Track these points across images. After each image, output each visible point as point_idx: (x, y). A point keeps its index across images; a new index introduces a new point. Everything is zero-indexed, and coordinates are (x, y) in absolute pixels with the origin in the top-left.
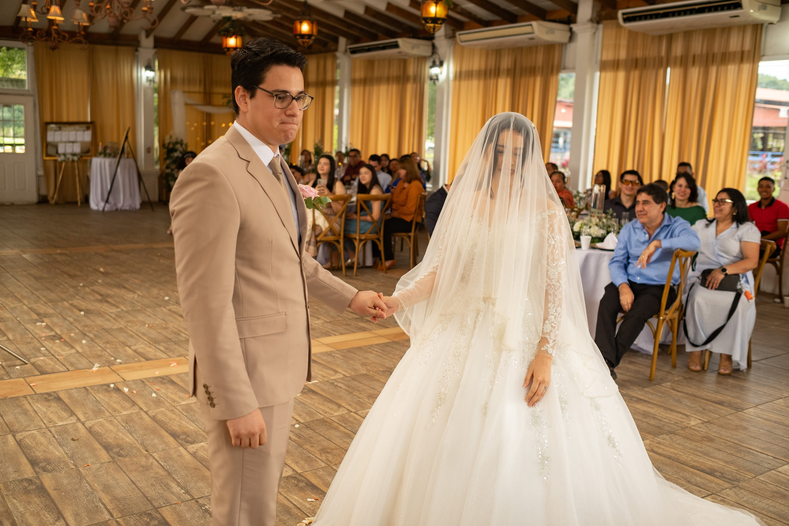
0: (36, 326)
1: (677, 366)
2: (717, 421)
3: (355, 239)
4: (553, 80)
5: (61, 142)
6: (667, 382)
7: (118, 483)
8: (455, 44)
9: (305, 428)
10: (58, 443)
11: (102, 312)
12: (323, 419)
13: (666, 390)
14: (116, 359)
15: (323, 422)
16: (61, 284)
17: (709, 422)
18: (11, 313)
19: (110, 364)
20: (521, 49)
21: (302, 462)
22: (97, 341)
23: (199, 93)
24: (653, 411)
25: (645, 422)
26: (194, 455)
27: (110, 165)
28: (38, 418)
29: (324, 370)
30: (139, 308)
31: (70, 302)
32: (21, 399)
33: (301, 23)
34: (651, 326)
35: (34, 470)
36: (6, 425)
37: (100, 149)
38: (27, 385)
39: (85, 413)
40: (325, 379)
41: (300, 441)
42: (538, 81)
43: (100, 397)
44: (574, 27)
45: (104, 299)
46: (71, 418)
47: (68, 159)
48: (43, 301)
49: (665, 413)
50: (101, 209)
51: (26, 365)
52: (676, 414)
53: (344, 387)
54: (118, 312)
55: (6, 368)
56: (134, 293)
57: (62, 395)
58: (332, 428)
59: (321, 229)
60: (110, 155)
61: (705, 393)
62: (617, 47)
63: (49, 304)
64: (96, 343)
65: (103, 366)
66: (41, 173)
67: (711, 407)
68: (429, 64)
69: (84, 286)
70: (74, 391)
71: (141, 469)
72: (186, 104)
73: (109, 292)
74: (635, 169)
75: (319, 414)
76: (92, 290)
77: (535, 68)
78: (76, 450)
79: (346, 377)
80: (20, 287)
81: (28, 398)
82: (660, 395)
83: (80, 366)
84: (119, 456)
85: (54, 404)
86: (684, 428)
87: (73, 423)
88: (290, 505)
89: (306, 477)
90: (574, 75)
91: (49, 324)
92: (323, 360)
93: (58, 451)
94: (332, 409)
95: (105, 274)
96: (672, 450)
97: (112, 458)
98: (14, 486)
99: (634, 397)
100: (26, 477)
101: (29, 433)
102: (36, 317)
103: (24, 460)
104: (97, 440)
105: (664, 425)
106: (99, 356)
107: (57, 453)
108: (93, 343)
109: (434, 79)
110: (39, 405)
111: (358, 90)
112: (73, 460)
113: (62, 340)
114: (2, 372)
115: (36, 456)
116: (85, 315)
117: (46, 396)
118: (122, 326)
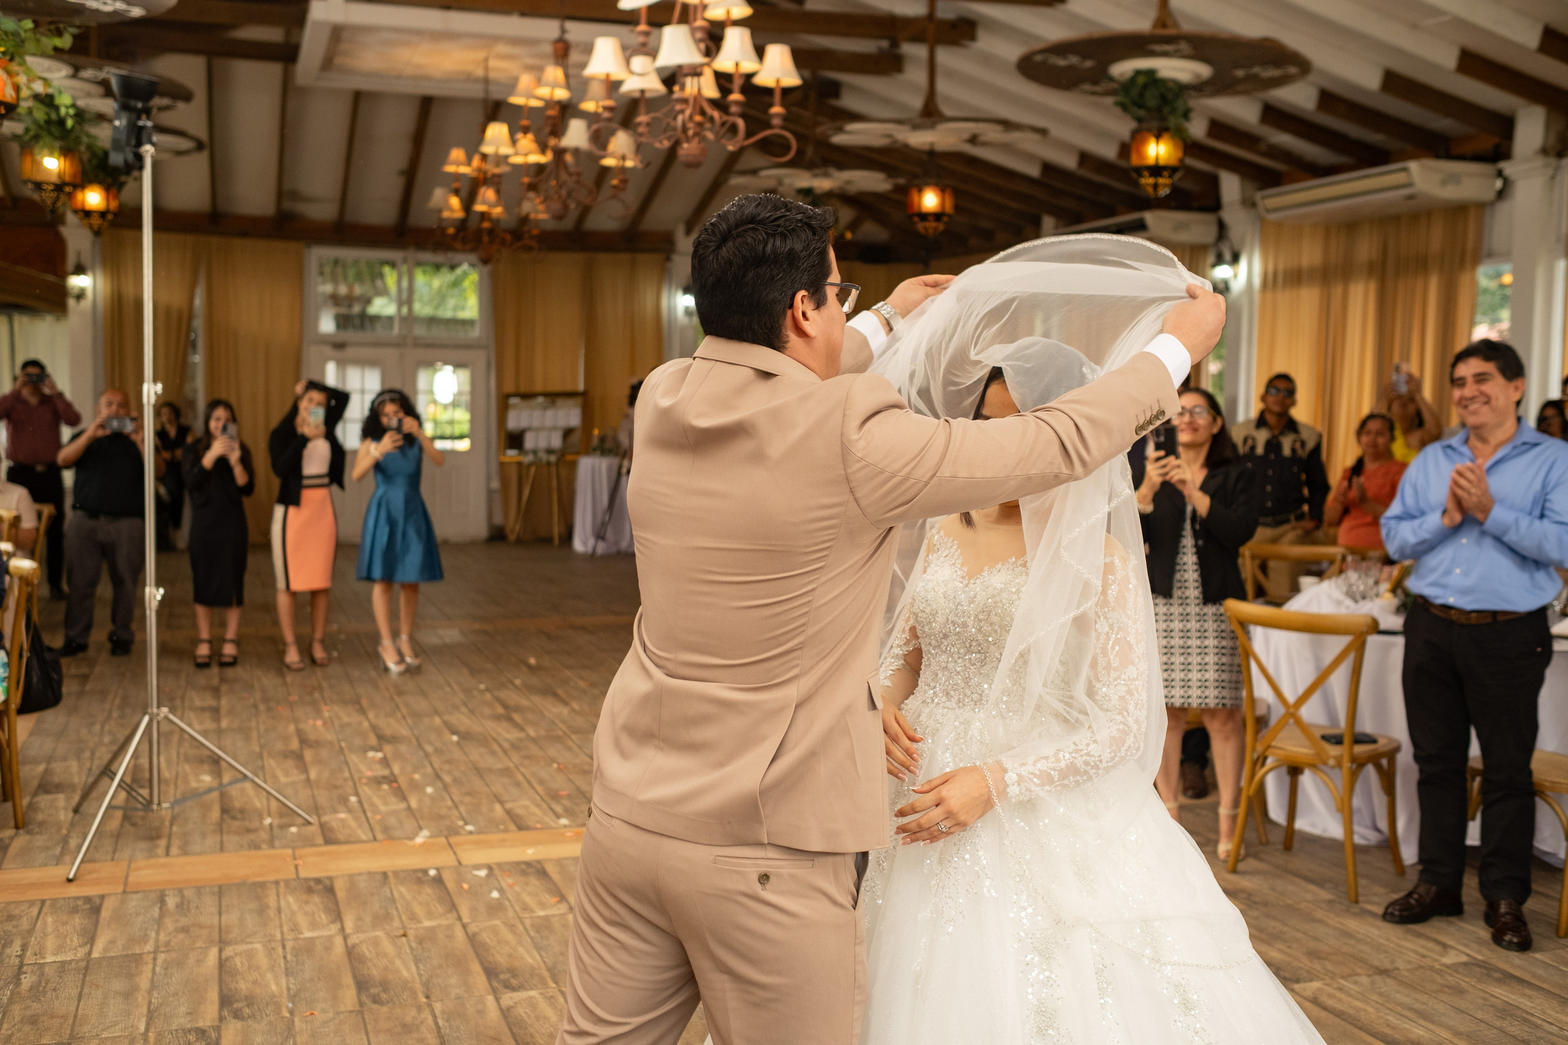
0: (365, 758)
4: (1464, 279)
5: (529, 429)
8: (1256, 217)
10: (287, 969)
11: (489, 738)
14: (466, 823)
18: (337, 734)
19: (452, 832)
20: (1395, 218)
22: (453, 789)
25: (1494, 1027)
26: (506, 1013)
27: (609, 469)
28: (278, 923)
30: (560, 733)
31: (446, 717)
32: (268, 886)
33: (920, 191)
35: (220, 1013)
36: (218, 930)
37: (595, 442)
38: (293, 861)
39: (360, 919)
42: (1434, 283)
43: (400, 892)
44: (1508, 168)
45: (507, 714)
46: (332, 926)
47: (541, 460)
48: (402, 713)
50: (590, 549)
51: (310, 829)
54: (520, 739)
55: (276, 830)
56: (565, 703)
57: (340, 887)
63: (409, 720)
64: (449, 794)
65: (436, 836)
68: (1211, 259)
69: (487, 689)
70: (363, 878)
71: (399, 1029)
73: (524, 702)
76: (496, 698)
77: (1426, 257)
81: (282, 884)
83: (398, 833)
84: (375, 1002)
85: (317, 899)
87: (331, 937)
90: (1510, 266)
91: (389, 756)
93: (277, 984)
95: (534, 669)
97: (361, 1004)
98: (172, 1040)
100: (201, 1024)
101: (250, 946)
102: (373, 740)
103: (213, 995)
104: (353, 969)
106: (441, 817)
108: (444, 794)
110: (291, 899)
112: (293, 1003)
113: (395, 785)
114: (264, 835)
115: (236, 989)
116: (458, 743)
117: (312, 883)
118: (511, 765)
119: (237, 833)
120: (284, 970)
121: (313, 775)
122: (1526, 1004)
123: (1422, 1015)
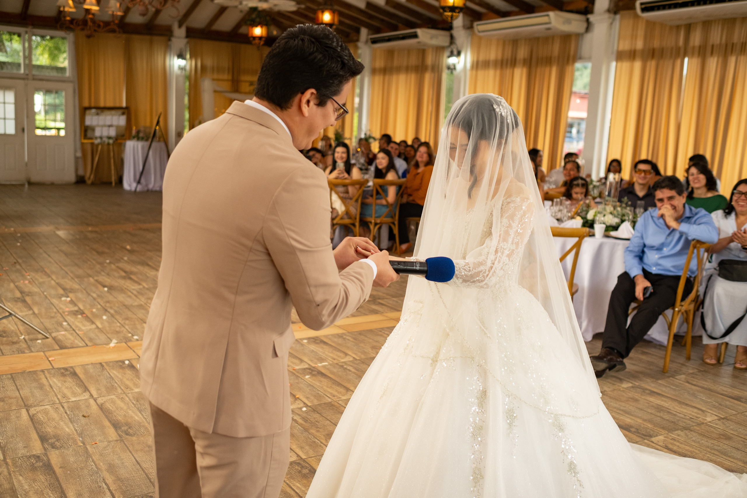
0: (61, 301)
1: (692, 357)
2: (734, 418)
3: (371, 222)
4: (569, 69)
5: (98, 126)
6: (681, 374)
7: (123, 463)
8: (473, 34)
9: (312, 412)
10: (69, 419)
11: (124, 289)
12: (330, 402)
13: (680, 383)
14: (133, 335)
15: (330, 405)
16: (89, 260)
17: (726, 419)
18: (39, 288)
19: (127, 340)
20: (537, 39)
21: (307, 448)
22: (117, 317)
23: (227, 80)
24: (667, 404)
25: (658, 416)
27: (143, 148)
28: (53, 392)
29: (335, 352)
31: (96, 278)
32: (38, 373)
33: (323, 12)
34: (666, 318)
35: (43, 446)
36: (21, 399)
37: (134, 132)
38: (46, 359)
39: (98, 389)
40: (335, 362)
41: (307, 425)
42: (554, 71)
43: (114, 374)
44: (591, 17)
45: (128, 276)
46: (84, 394)
47: (104, 142)
48: (70, 276)
49: (679, 408)
50: (133, 189)
51: (47, 340)
52: (691, 409)
53: (353, 370)
54: (140, 289)
55: (28, 341)
57: (78, 371)
58: (339, 412)
59: (337, 212)
60: (142, 139)
61: (721, 387)
62: (634, 37)
63: (76, 280)
64: (116, 319)
65: (120, 343)
66: (79, 154)
67: (728, 403)
68: (447, 53)
69: (110, 263)
70: (90, 366)
71: (147, 449)
72: (215, 91)
73: (134, 269)
74: (650, 158)
75: (327, 398)
76: (118, 267)
77: (551, 58)
78: (86, 427)
79: (356, 359)
80: (50, 262)
81: (46, 372)
82: (674, 387)
83: (98, 342)
84: (127, 434)
85: (69, 379)
86: (700, 424)
87: (86, 399)
88: (292, 493)
89: (310, 463)
90: (589, 65)
91: (74, 299)
92: (334, 342)
93: (68, 428)
94: (339, 393)
95: (131, 252)
96: (687, 448)
97: (120, 436)
98: (22, 463)
99: (647, 389)
100: (35, 453)
101: (43, 407)
102: (61, 291)
103: (34, 436)
104: (107, 417)
105: (678, 420)
106: (118, 332)
107: (67, 430)
108: (113, 319)
109: (451, 69)
110: (55, 380)
111: (378, 79)
112: (82, 439)
113: (84, 315)
114: (24, 345)
115: (46, 432)
116: (108, 291)
117: (63, 371)
118: (142, 303)
119: (7, 344)
120: (68, 419)
121: (36, 311)
122: (666, 405)
123: (626, 412)
